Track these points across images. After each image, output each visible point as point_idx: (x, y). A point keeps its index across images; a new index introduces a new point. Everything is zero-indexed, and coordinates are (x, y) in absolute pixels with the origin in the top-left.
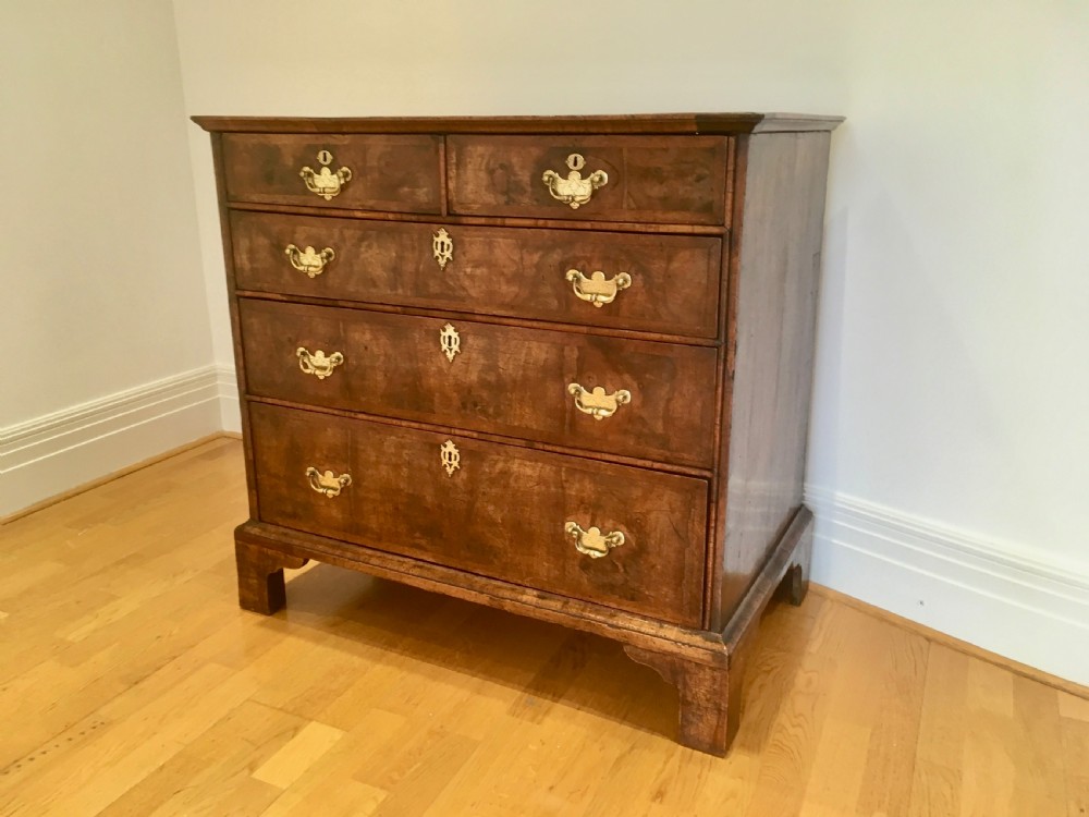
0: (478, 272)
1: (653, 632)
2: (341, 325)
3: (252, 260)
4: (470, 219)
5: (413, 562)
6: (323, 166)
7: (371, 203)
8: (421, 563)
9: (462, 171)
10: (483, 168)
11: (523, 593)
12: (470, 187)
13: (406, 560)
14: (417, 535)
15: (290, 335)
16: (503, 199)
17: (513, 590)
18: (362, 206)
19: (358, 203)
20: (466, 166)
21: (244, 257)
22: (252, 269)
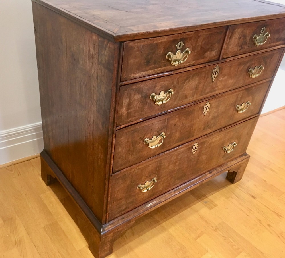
0: (224, 78)
1: (236, 162)
2: (166, 121)
3: (128, 109)
4: (228, 59)
5: (173, 191)
6: (178, 50)
7: (193, 62)
8: (175, 189)
9: (230, 40)
10: (238, 37)
11: (206, 176)
12: (231, 46)
13: (170, 192)
14: (177, 180)
15: (140, 136)
16: (239, 48)
17: (203, 176)
18: (189, 65)
19: (188, 64)
20: (233, 37)
21: (124, 109)
22: (128, 113)
